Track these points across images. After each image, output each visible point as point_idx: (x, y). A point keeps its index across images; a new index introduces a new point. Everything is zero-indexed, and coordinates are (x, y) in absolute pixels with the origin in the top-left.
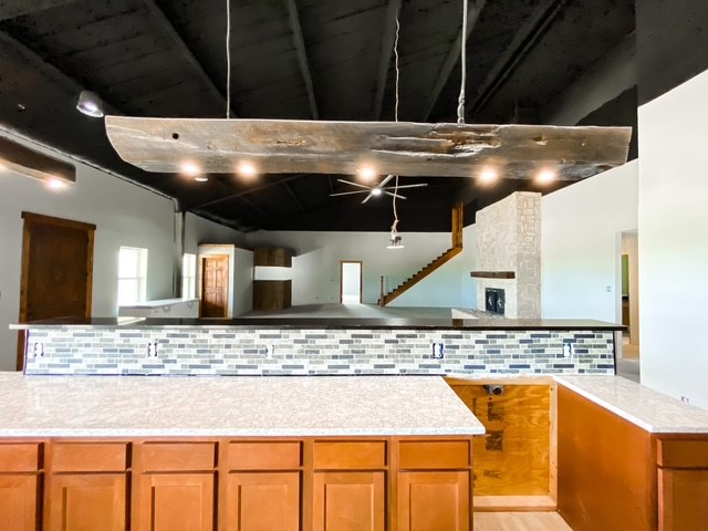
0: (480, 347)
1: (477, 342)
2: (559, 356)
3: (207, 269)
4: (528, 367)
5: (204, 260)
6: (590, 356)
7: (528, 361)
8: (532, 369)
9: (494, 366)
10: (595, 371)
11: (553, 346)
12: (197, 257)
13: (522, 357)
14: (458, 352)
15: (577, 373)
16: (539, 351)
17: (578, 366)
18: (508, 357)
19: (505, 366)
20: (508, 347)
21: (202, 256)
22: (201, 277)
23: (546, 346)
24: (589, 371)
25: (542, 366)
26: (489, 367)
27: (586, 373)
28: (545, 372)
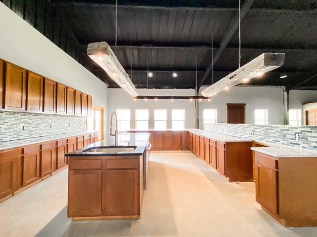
0: (263, 132)
1: (262, 130)
2: (293, 139)
3: (309, 116)
4: (279, 142)
5: (307, 112)
6: (309, 141)
7: (279, 139)
8: (281, 142)
9: (267, 139)
10: (312, 149)
11: (289, 134)
12: (302, 111)
13: (277, 137)
14: (257, 133)
15: (301, 148)
16: (284, 136)
17: (302, 145)
18: (272, 137)
19: (271, 140)
20: (272, 133)
21: (305, 110)
22: (305, 120)
23: (287, 134)
24: (308, 148)
25: (285, 142)
26: (266, 139)
27: (306, 149)
28: (286, 145)
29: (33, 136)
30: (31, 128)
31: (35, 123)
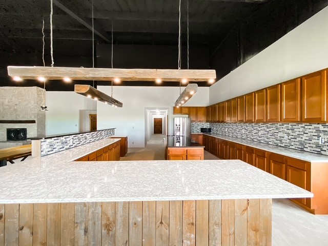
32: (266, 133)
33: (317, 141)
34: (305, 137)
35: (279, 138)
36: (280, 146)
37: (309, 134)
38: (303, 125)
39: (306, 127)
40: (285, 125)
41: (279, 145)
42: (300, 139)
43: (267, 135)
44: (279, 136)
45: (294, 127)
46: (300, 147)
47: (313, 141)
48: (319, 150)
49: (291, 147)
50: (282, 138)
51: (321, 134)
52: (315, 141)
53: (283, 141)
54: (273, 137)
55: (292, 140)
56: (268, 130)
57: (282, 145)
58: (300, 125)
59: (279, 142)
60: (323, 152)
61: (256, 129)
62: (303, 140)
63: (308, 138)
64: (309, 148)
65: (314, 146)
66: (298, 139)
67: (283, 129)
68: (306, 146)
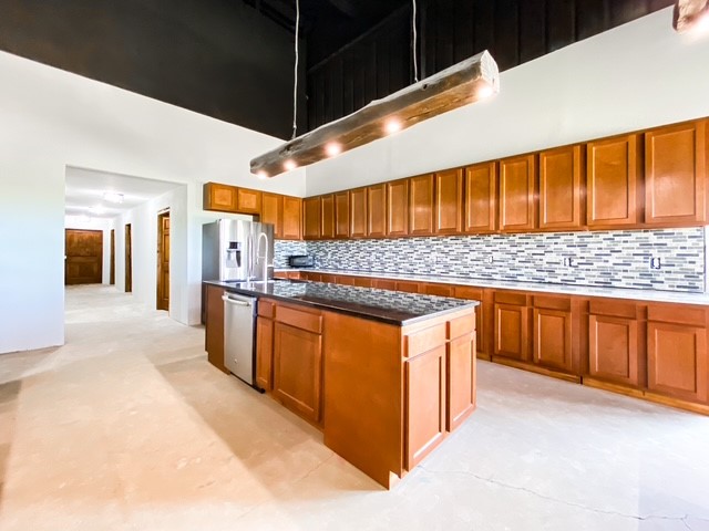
29: (451, 274)
30: (448, 260)
31: (455, 253)
32: (510, 256)
33: (643, 265)
34: (613, 259)
35: (547, 266)
36: (550, 283)
37: (625, 252)
38: (610, 235)
39: (617, 239)
40: (563, 238)
41: (547, 280)
42: (602, 264)
43: (511, 262)
44: (545, 261)
45: (586, 240)
46: (602, 280)
47: (634, 265)
48: (648, 282)
49: (578, 282)
50: (554, 266)
51: (651, 252)
52: (638, 265)
53: (557, 272)
54: (527, 265)
55: (581, 267)
56: (514, 250)
57: (554, 280)
58: (602, 236)
59: (546, 274)
60: (656, 286)
61: (479, 250)
62: (610, 264)
63: (621, 261)
64: (624, 281)
65: (637, 274)
66: (596, 265)
67: (556, 246)
68: (616, 277)
